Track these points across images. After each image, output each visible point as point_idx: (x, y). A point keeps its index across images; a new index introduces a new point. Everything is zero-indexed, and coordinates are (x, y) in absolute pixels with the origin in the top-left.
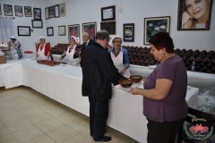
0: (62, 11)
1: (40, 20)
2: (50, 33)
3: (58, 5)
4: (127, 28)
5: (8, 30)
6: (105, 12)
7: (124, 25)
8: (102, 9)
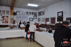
0: (44, 13)
1: (36, 16)
2: (39, 20)
3: (42, 12)
4: (68, 19)
5: (27, 19)
6: (59, 14)
7: (67, 18)
8: (58, 13)
